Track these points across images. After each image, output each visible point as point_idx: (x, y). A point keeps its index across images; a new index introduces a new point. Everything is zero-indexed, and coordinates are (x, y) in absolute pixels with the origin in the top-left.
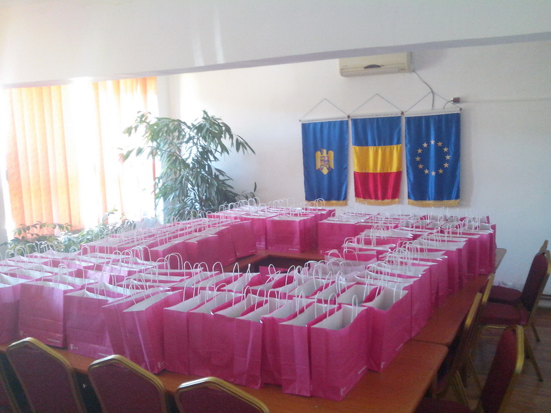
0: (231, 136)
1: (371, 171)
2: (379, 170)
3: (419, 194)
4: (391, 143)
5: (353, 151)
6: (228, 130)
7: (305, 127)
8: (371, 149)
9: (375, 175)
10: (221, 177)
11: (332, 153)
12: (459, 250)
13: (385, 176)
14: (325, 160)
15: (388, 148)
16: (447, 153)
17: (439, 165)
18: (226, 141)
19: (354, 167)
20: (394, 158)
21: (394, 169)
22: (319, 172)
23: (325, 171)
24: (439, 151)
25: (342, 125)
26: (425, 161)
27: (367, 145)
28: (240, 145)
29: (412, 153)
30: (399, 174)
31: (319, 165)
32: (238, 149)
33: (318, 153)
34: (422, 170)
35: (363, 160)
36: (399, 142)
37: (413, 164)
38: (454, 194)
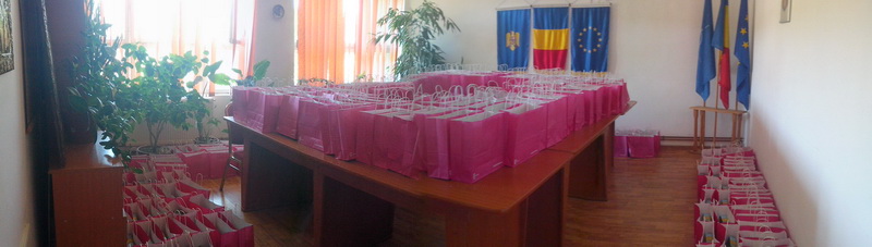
0: (444, 18)
1: (545, 48)
2: (551, 48)
3: (579, 66)
4: (561, 28)
5: (534, 32)
6: (441, 13)
7: (500, 14)
8: (547, 32)
9: (548, 51)
10: (437, 51)
11: (518, 34)
12: (595, 92)
13: (556, 53)
14: (513, 39)
15: (558, 31)
16: (600, 37)
17: (594, 46)
18: (441, 23)
19: (533, 45)
20: (562, 39)
21: (562, 48)
22: (508, 49)
23: (513, 48)
24: (594, 34)
25: (526, 12)
26: (584, 42)
27: (543, 28)
28: (450, 25)
29: (576, 36)
30: (565, 51)
31: (508, 44)
32: (448, 28)
33: (508, 34)
34: (582, 49)
35: (540, 40)
36: (566, 27)
37: (576, 44)
38: (603, 68)
